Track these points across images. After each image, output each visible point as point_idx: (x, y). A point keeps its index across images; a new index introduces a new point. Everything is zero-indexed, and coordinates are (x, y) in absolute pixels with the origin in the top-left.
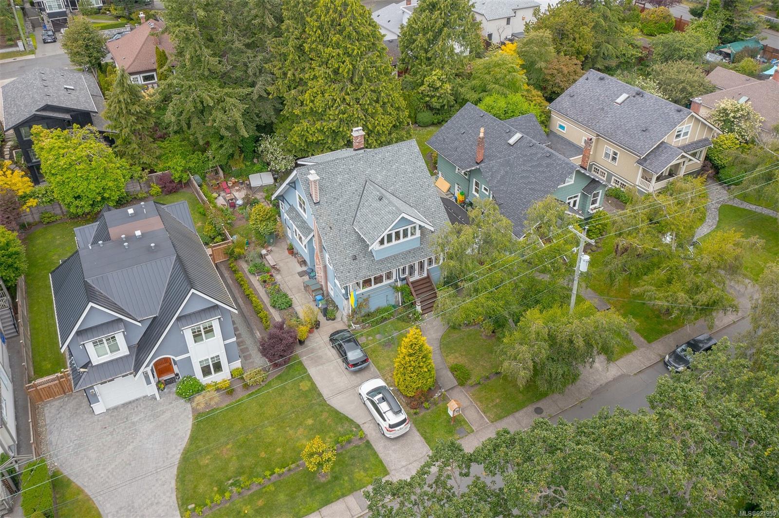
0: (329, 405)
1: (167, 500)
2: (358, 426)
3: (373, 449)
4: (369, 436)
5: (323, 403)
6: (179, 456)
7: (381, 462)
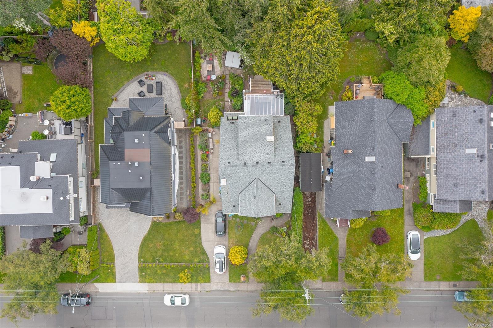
0: (202, 245)
1: (135, 253)
2: (209, 259)
3: (210, 271)
4: (211, 265)
5: (200, 243)
6: (143, 237)
7: (210, 277)
